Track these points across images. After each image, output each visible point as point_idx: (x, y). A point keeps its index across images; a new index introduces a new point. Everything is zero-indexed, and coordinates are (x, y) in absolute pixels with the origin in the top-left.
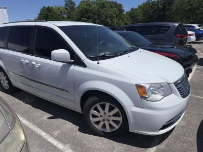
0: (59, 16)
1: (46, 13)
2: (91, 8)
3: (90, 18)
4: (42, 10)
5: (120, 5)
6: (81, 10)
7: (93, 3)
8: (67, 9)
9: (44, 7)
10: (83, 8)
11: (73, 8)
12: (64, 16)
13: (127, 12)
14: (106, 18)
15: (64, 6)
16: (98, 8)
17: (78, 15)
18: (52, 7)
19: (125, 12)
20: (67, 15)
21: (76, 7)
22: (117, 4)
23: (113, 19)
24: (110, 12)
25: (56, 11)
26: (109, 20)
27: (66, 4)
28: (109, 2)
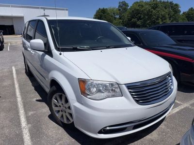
0: (112, 16)
1: (101, 13)
2: (143, 9)
3: (141, 19)
4: (98, 12)
5: (176, 5)
6: (133, 11)
7: (146, 3)
8: (120, 10)
9: (100, 9)
10: (135, 9)
11: (125, 10)
12: (116, 16)
13: (184, 13)
14: (157, 19)
15: (117, 7)
16: (150, 8)
17: (129, 15)
18: (107, 9)
19: (181, 13)
20: (120, 16)
21: (129, 8)
22: (173, 4)
23: (165, 20)
24: (163, 13)
25: (109, 12)
26: (160, 21)
27: (120, 6)
28: (164, 2)
